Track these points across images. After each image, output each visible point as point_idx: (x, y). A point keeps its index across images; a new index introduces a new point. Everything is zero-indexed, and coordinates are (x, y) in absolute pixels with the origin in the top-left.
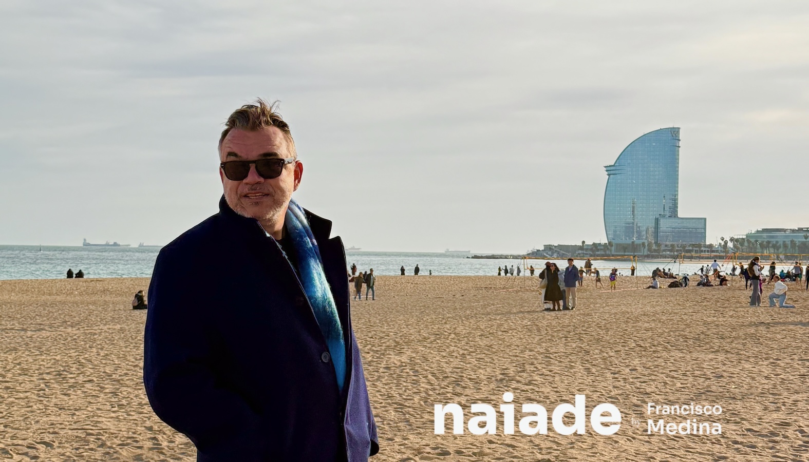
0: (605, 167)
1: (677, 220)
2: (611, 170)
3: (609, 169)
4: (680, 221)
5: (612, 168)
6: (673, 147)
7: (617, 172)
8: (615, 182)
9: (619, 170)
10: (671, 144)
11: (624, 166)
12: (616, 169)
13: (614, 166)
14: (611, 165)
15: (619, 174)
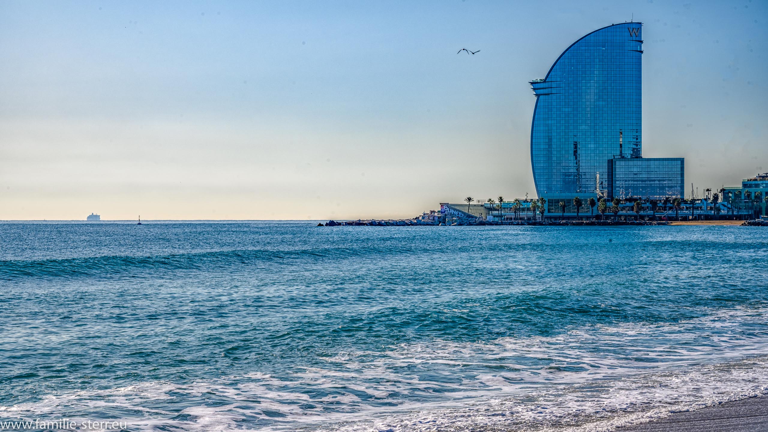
0: (532, 83)
1: (639, 163)
2: (540, 89)
3: (537, 86)
4: (645, 163)
5: (542, 85)
6: (631, 51)
7: (551, 91)
8: (547, 107)
9: (551, 88)
10: (629, 47)
11: (559, 82)
12: (549, 87)
13: (545, 81)
14: (540, 80)
15: (552, 94)
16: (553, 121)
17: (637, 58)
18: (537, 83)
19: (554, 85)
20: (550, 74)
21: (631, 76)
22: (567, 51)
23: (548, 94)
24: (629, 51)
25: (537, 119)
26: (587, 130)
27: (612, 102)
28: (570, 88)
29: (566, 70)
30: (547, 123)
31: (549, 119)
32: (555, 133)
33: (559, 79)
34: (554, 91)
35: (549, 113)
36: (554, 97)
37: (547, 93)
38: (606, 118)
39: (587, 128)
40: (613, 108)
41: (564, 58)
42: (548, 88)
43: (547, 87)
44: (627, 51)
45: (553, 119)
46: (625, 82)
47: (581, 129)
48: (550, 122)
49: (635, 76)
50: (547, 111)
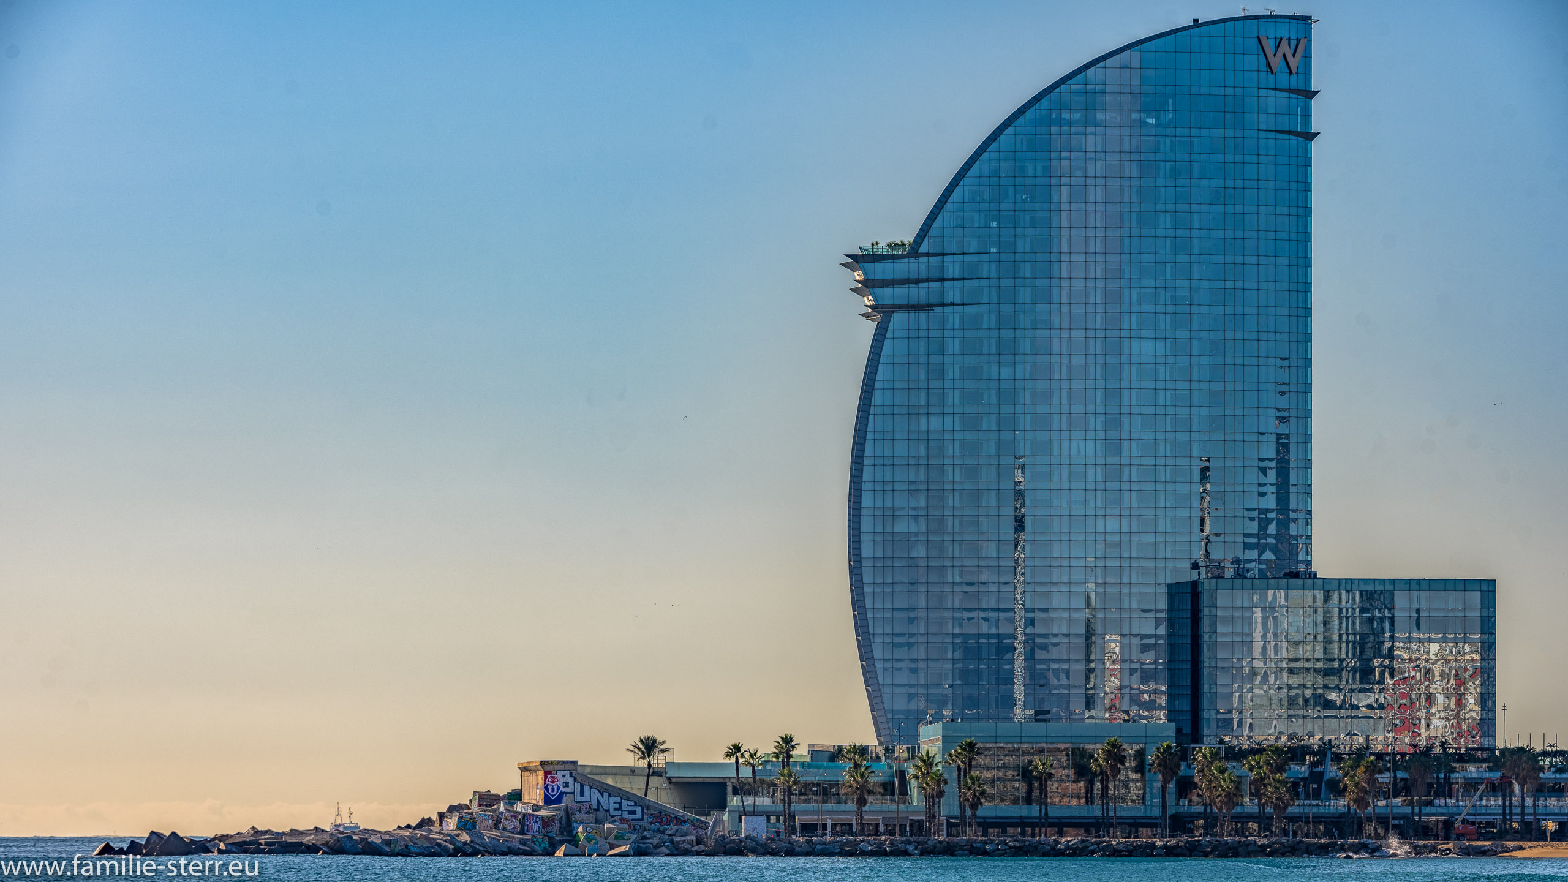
0: (857, 260)
1: (1306, 597)
2: (894, 283)
3: (881, 270)
4: (1326, 598)
5: (902, 269)
6: (1272, 135)
7: (942, 294)
8: (922, 359)
9: (943, 280)
10: (1263, 117)
11: (975, 258)
12: (932, 275)
13: (913, 251)
14: (890, 245)
15: (943, 305)
16: (948, 420)
17: (1294, 161)
18: (882, 258)
19: (952, 268)
20: (937, 224)
21: (1271, 235)
22: (1010, 130)
23: (930, 306)
24: (1263, 134)
25: (879, 411)
26: (1091, 461)
27: (1195, 343)
28: (1019, 282)
29: (1003, 206)
30: (923, 427)
31: (932, 410)
32: (957, 471)
33: (973, 246)
34: (952, 293)
35: (932, 384)
36: (953, 317)
37: (923, 301)
38: (1171, 410)
39: (1091, 452)
40: (1196, 369)
41: (993, 156)
42: (928, 280)
43: (923, 275)
44: (1255, 134)
45: (947, 410)
46: (1247, 259)
47: (1065, 452)
48: (935, 423)
49: (1285, 236)
50: (922, 376)
